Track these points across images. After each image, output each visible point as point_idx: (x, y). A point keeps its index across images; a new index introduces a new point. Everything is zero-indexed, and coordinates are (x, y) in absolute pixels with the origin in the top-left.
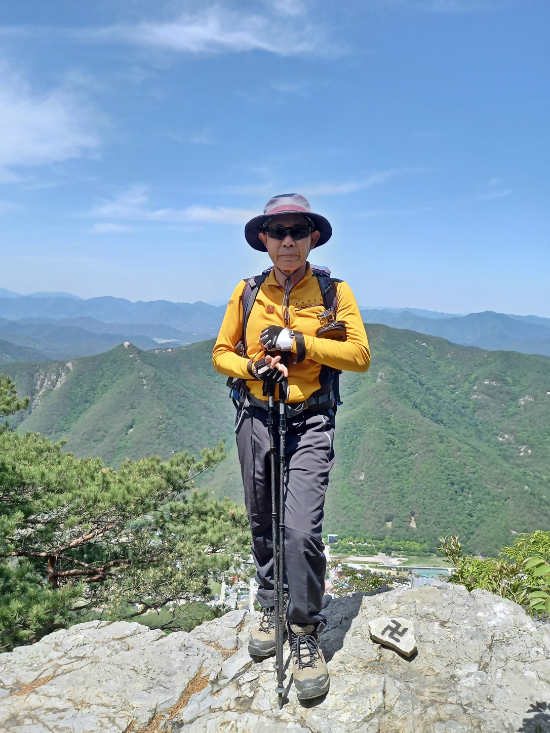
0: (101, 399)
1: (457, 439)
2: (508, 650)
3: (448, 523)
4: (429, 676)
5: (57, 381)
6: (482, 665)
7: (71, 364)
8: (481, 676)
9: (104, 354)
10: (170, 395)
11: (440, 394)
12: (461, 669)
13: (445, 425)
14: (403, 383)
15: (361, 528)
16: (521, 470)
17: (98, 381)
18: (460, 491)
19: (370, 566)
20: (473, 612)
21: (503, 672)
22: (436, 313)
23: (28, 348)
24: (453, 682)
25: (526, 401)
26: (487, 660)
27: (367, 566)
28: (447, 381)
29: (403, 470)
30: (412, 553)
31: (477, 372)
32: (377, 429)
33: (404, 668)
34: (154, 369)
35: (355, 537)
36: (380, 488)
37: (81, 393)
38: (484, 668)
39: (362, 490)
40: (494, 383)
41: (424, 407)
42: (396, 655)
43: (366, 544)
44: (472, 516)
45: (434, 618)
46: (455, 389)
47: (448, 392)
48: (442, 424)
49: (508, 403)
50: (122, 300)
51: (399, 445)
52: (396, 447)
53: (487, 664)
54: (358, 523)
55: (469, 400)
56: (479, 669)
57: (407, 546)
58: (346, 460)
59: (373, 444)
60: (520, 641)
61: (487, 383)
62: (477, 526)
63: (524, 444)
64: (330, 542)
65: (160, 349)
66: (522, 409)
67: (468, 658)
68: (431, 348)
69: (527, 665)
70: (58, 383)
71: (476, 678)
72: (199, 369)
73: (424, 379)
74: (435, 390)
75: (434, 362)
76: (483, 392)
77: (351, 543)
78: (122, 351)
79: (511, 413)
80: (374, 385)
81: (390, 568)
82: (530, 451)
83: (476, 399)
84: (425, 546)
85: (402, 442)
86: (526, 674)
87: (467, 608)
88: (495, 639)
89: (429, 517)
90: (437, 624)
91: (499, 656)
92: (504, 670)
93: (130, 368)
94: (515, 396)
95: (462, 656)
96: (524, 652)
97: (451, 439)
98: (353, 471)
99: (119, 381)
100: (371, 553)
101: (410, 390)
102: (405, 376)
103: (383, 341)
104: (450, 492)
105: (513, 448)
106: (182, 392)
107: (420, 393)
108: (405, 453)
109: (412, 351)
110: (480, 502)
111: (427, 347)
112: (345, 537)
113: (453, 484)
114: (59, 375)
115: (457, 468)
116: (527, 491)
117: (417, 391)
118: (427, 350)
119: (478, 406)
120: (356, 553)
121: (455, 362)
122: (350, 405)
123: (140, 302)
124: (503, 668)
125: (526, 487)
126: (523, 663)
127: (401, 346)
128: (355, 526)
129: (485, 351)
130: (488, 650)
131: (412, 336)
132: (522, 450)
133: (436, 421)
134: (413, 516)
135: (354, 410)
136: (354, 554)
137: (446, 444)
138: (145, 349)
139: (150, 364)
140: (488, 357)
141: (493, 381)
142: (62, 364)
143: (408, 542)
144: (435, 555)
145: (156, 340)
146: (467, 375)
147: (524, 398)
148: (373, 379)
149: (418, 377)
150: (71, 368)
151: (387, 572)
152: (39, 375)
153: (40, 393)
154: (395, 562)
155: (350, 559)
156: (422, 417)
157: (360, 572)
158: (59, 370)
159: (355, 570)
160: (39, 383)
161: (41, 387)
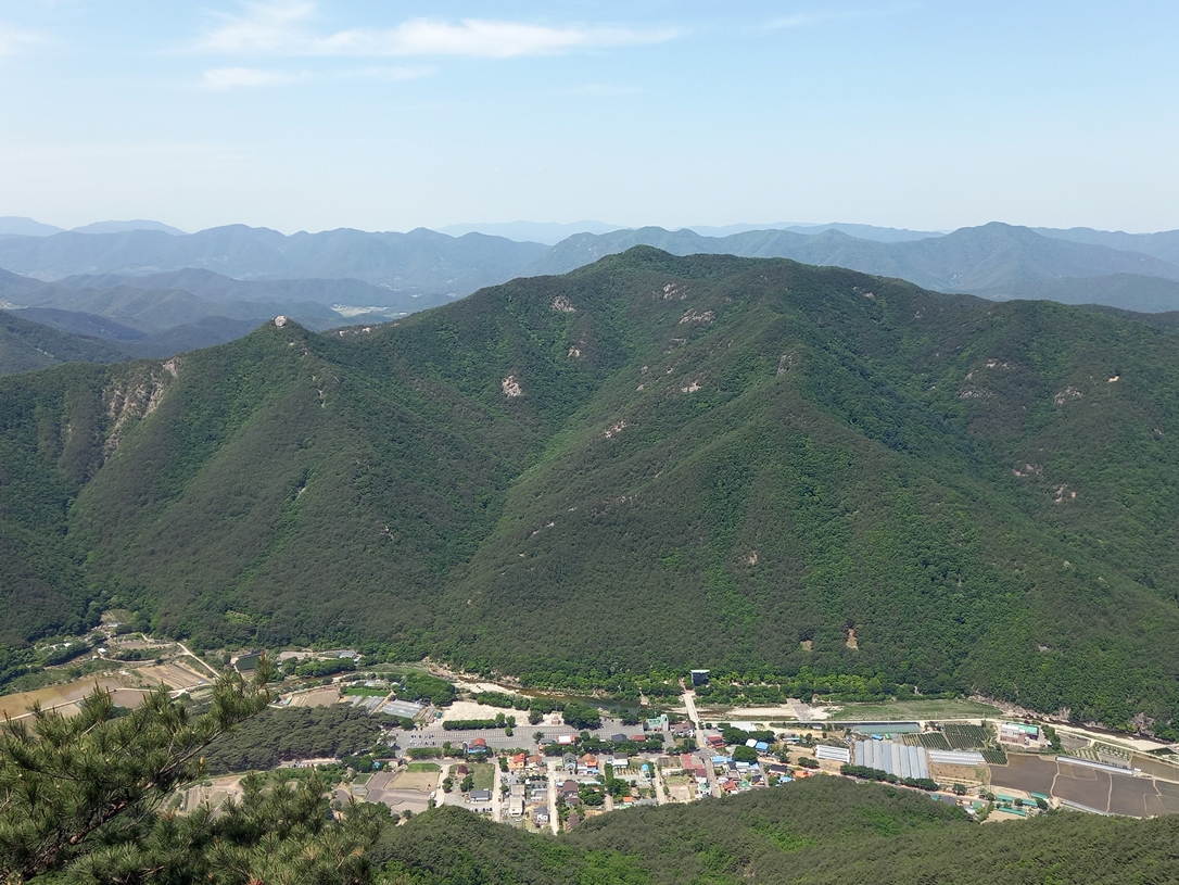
0: (239, 432)
1: (933, 478)
3: (918, 636)
5: (149, 399)
7: (172, 366)
9: (237, 343)
10: (374, 418)
11: (901, 392)
13: (911, 453)
14: (828, 373)
15: (755, 654)
16: (1057, 531)
17: (230, 397)
18: (941, 577)
19: (771, 725)
22: (892, 230)
23: (84, 337)
25: (1067, 397)
27: (766, 724)
28: (915, 367)
29: (832, 543)
30: (849, 696)
31: (973, 345)
32: (779, 466)
34: (338, 368)
35: (742, 672)
36: (789, 578)
37: (197, 423)
39: (752, 584)
40: (1005, 365)
41: (871, 419)
43: (763, 684)
44: (963, 623)
46: (930, 381)
47: (916, 387)
48: (904, 451)
49: (1033, 404)
50: (263, 230)
51: (822, 495)
52: (816, 499)
54: (747, 645)
55: (958, 401)
57: (841, 683)
58: (722, 529)
59: (772, 495)
61: (991, 366)
62: (974, 640)
63: (1062, 481)
64: (697, 683)
65: (349, 328)
66: (1059, 412)
68: (882, 302)
70: (151, 403)
73: (869, 366)
74: (890, 385)
75: (889, 330)
76: (984, 385)
77: (736, 684)
78: (272, 334)
79: (1037, 423)
80: (772, 382)
81: (809, 726)
82: (1074, 495)
83: (971, 398)
84: (875, 681)
85: (828, 490)
89: (881, 629)
93: (291, 368)
94: (1046, 388)
97: (922, 478)
98: (735, 550)
99: (271, 395)
100: (774, 700)
101: (842, 387)
102: (833, 360)
103: (789, 293)
104: (922, 580)
105: (1041, 490)
106: (397, 413)
107: (862, 393)
108: (834, 510)
109: (846, 310)
110: (979, 595)
111: (874, 300)
112: (723, 673)
113: (926, 564)
114: (151, 389)
115: (933, 533)
116: (1069, 569)
117: (856, 388)
118: (875, 308)
119: (973, 413)
120: (745, 701)
121: (930, 327)
122: (727, 423)
123: (303, 233)
125: (1067, 563)
127: (824, 301)
128: (742, 651)
129: (988, 302)
132: (1059, 492)
133: (895, 446)
134: (851, 628)
135: (735, 432)
136: (744, 704)
137: (913, 488)
138: (319, 329)
139: (331, 360)
140: (995, 315)
141: (1003, 362)
142: (156, 366)
143: (843, 676)
144: (894, 699)
145: (338, 309)
146: (952, 353)
147: (1064, 391)
148: (771, 368)
149: (858, 360)
150: (174, 374)
151: (805, 733)
152: (112, 390)
153: (118, 425)
154: (819, 714)
155: (733, 713)
156: (865, 438)
157: (753, 735)
158: (150, 378)
159: (744, 732)
160: (113, 404)
161: (117, 413)
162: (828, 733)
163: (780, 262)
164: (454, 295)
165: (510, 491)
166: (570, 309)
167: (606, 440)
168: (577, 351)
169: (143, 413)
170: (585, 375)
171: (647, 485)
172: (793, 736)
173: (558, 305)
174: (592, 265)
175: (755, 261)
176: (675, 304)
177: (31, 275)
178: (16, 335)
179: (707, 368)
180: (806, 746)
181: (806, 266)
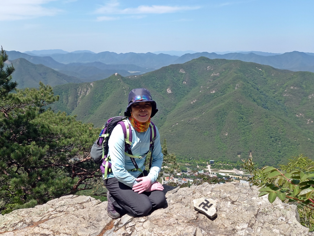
0: (106, 100)
1: (275, 116)
2: (266, 217)
3: (268, 155)
4: (221, 228)
6: (250, 225)
7: (92, 84)
8: (249, 230)
9: (106, 79)
11: (267, 94)
12: (239, 226)
13: (269, 110)
14: (248, 89)
15: (226, 157)
16: (307, 131)
17: (105, 92)
18: (275, 141)
19: (229, 174)
20: (250, 197)
21: (261, 229)
22: (267, 53)
24: (233, 232)
25: (312, 97)
26: (253, 222)
27: (228, 174)
28: (271, 88)
29: (247, 131)
31: (287, 83)
32: (234, 112)
33: (209, 224)
34: (129, 85)
35: (222, 161)
36: (235, 139)
37: (97, 97)
38: (251, 226)
39: (226, 140)
41: (259, 101)
42: (206, 217)
43: (228, 164)
44: (280, 152)
45: (229, 199)
46: (275, 91)
47: (271, 93)
48: (267, 109)
49: (303, 98)
50: (113, 53)
51: (245, 119)
52: (243, 120)
53: (253, 224)
54: (224, 155)
55: (282, 97)
56: (248, 227)
58: (219, 127)
59: (232, 119)
60: (273, 213)
61: (292, 88)
62: (283, 157)
63: (309, 118)
64: (211, 163)
65: (131, 76)
67: (243, 220)
68: (264, 71)
69: (275, 226)
70: (87, 93)
71: (246, 231)
72: (150, 85)
73: (259, 87)
74: (264, 92)
75: (265, 78)
76: (290, 93)
77: (221, 164)
78: (114, 77)
79: (303, 103)
80: (234, 91)
81: (239, 175)
82: (312, 122)
83: (286, 96)
84: (256, 166)
85: (247, 118)
86: (273, 231)
87: (247, 195)
88: (259, 211)
89: (259, 153)
90: (229, 202)
91: (260, 220)
92: (262, 228)
93: (118, 85)
94: (306, 94)
95: (240, 219)
96: (274, 219)
97: (271, 116)
98: (222, 132)
99: (114, 91)
100: (230, 169)
101: (252, 92)
102: (250, 86)
103: (239, 69)
104: (270, 141)
105: (303, 120)
107: (257, 94)
108: (248, 123)
109: (254, 73)
110: (285, 146)
111: (261, 71)
112: (218, 161)
113: (271, 137)
114: (87, 89)
115: (274, 130)
116: (309, 140)
117: (255, 93)
118: (262, 73)
119: (286, 100)
120: (223, 168)
121: (276, 78)
122: (222, 101)
123: (122, 53)
124: (262, 227)
126: (273, 225)
127: (248, 71)
128: (223, 156)
129: (292, 72)
130: (255, 217)
131: (254, 65)
132: (308, 121)
133: (265, 108)
134: (251, 152)
135: (223, 103)
136: (222, 169)
137: (269, 118)
138: (124, 76)
139: (127, 83)
140: (294, 75)
141: (295, 87)
142: (89, 84)
145: (129, 71)
146: (282, 84)
147: (311, 95)
148: (234, 87)
149: (256, 86)
150: (93, 86)
151: (237, 177)
152: (79, 89)
153: (80, 97)
154: (241, 172)
155: (220, 171)
156: (257, 105)
157: (224, 176)
158: (87, 87)
159: (222, 176)
160: (79, 93)
161: (80, 95)
162: (243, 177)
163: (237, 61)
164: (156, 68)
165: (168, 115)
166: (184, 72)
167: (191, 104)
168: (185, 82)
169: (86, 95)
170: (187, 88)
171: (201, 115)
172: (235, 177)
173: (181, 71)
174: (190, 61)
175: (231, 60)
176: (210, 71)
177: (62, 63)
178: (59, 76)
179: (217, 87)
180: (237, 180)
181: (244, 62)
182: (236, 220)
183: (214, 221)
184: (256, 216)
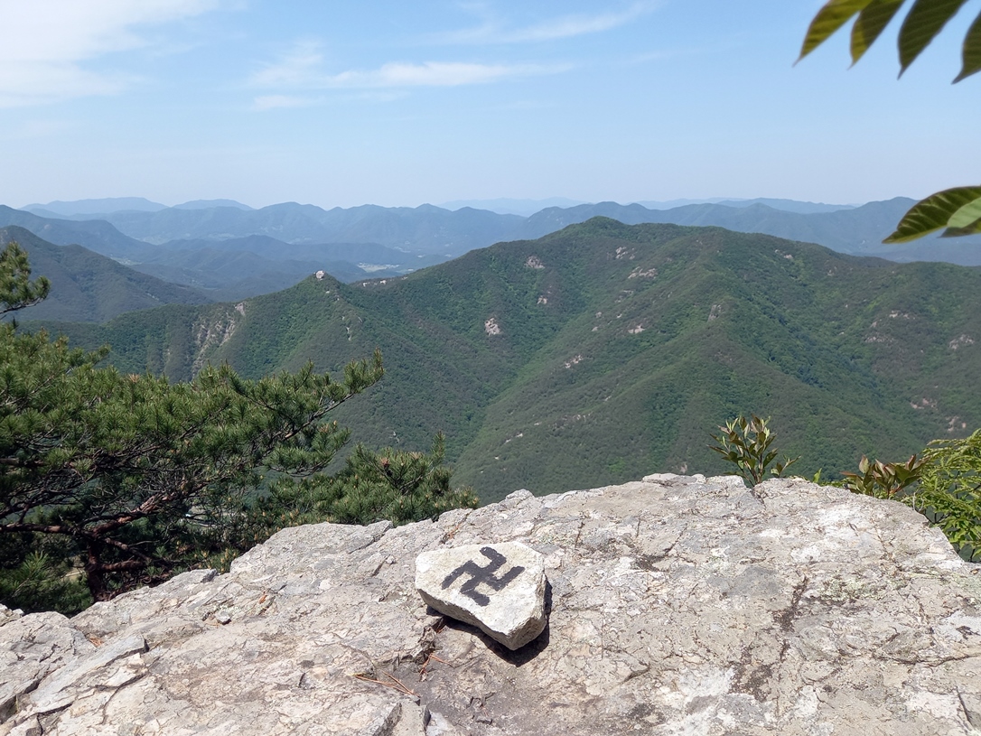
0: (287, 358)
1: (840, 407)
5: (224, 332)
7: (242, 307)
8: (737, 709)
9: (288, 291)
10: (387, 349)
11: (814, 336)
12: (674, 686)
13: (821, 387)
14: (752, 320)
17: (282, 332)
20: (748, 531)
21: (824, 696)
22: (810, 203)
23: (181, 286)
25: (960, 343)
26: (768, 656)
28: (827, 316)
31: (878, 299)
32: (708, 394)
34: (362, 311)
37: (258, 350)
38: (754, 685)
40: (906, 316)
41: (788, 358)
46: (839, 327)
47: (827, 333)
48: (815, 385)
49: (930, 348)
50: (310, 206)
53: (767, 670)
55: (863, 345)
56: (735, 688)
58: (659, 444)
63: (954, 413)
65: (370, 280)
66: (954, 356)
68: (800, 262)
69: (922, 672)
70: (226, 335)
71: (720, 716)
72: (429, 309)
73: (787, 315)
74: (805, 330)
75: (805, 285)
76: (888, 332)
78: (313, 285)
79: (933, 364)
80: (704, 326)
82: (964, 426)
83: (875, 342)
86: (911, 705)
87: (732, 520)
88: (807, 594)
92: (828, 689)
93: (327, 310)
94: (942, 336)
97: (830, 407)
98: (670, 462)
99: (312, 331)
101: (763, 331)
102: (756, 309)
103: (720, 254)
105: (935, 420)
106: (404, 346)
107: (780, 337)
109: (768, 268)
111: (792, 260)
114: (226, 324)
115: (839, 454)
117: (775, 333)
118: (794, 267)
119: (876, 355)
121: (840, 284)
122: (665, 358)
123: (338, 208)
124: (826, 682)
126: (904, 668)
127: (749, 261)
129: (892, 264)
131: (767, 244)
132: (951, 423)
133: (807, 381)
135: (671, 367)
137: (823, 415)
138: (348, 281)
139: (356, 304)
140: (898, 274)
141: (904, 313)
142: (230, 307)
145: (362, 266)
146: (860, 305)
147: (957, 338)
148: (703, 315)
149: (778, 310)
150: (243, 313)
152: (199, 324)
153: (202, 351)
156: (782, 373)
158: (226, 316)
160: (199, 335)
161: (202, 342)
163: (713, 229)
164: (449, 256)
165: (489, 407)
166: (541, 266)
167: (567, 370)
168: (545, 300)
169: (220, 343)
170: (551, 318)
171: (598, 406)
173: (531, 263)
174: (559, 232)
175: (692, 228)
176: (626, 264)
177: (144, 240)
178: (134, 284)
179: (650, 314)
181: (735, 233)
182: (656, 653)
183: (528, 666)
184: (786, 619)
